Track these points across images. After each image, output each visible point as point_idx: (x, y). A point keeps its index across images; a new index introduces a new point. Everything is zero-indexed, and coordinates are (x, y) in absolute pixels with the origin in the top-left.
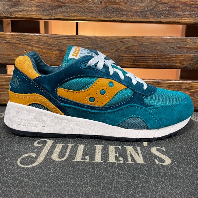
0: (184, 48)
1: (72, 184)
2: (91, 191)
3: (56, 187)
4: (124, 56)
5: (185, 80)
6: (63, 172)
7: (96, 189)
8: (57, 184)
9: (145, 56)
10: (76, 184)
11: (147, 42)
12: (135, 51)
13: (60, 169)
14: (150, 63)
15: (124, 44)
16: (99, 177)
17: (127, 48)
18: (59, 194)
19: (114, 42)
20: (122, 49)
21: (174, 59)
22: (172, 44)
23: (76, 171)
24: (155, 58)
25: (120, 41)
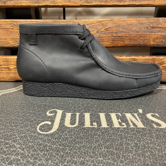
0: (157, 27)
1: (89, 146)
2: (107, 152)
3: (76, 150)
4: (104, 37)
5: (158, 56)
6: (79, 137)
7: (110, 150)
8: (76, 147)
9: (122, 36)
10: (92, 146)
11: (124, 24)
12: (113, 32)
13: (75, 134)
14: (127, 42)
15: (104, 26)
16: (110, 140)
17: (106, 29)
18: (81, 155)
19: (95, 24)
20: (102, 30)
21: (148, 38)
22: (146, 24)
23: (89, 135)
24: (131, 38)
25: (100, 23)
